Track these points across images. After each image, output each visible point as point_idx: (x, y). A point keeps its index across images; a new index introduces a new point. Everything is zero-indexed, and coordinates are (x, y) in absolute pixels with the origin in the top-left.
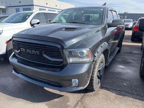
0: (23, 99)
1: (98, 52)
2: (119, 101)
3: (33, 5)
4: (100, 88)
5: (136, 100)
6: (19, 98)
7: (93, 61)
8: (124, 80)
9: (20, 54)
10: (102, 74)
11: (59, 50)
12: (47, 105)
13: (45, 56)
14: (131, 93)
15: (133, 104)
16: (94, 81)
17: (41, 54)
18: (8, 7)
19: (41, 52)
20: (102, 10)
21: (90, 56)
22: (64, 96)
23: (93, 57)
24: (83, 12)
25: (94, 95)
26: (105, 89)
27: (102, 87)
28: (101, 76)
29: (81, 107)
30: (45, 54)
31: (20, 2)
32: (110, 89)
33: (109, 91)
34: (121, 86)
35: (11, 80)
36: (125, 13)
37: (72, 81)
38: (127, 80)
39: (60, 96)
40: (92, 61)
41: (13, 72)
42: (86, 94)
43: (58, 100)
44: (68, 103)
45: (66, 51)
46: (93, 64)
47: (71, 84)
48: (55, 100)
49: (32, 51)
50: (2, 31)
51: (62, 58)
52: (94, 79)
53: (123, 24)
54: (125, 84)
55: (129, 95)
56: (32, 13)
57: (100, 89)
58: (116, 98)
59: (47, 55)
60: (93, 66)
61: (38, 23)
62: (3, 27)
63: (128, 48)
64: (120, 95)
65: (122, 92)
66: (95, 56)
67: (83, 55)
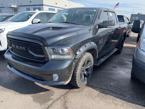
0: (14, 90)
1: (80, 51)
2: (100, 98)
3: (43, 5)
4: (86, 85)
5: (117, 98)
6: (10, 89)
7: (75, 59)
8: (113, 80)
9: (12, 49)
10: (90, 72)
11: (41, 47)
12: (32, 97)
13: (30, 52)
14: (114, 93)
15: (113, 103)
16: (77, 78)
17: (27, 50)
18: (19, 6)
19: (27, 48)
20: (95, 10)
21: (71, 54)
22: (50, 90)
23: (75, 55)
24: (77, 12)
25: (78, 92)
26: (90, 87)
27: (88, 85)
28: (88, 74)
29: (62, 100)
30: (30, 51)
31: (31, 2)
32: (95, 87)
33: (94, 89)
34: (107, 85)
35: (8, 73)
36: (138, 13)
37: (52, 76)
38: (116, 80)
39: (47, 90)
40: (73, 58)
41: (8, 66)
42: (71, 90)
43: (44, 93)
44: (52, 97)
45: (47, 48)
46: (75, 61)
47: (52, 79)
48: (41, 93)
49: (20, 47)
50: (4, 29)
51: (44, 55)
52: (77, 76)
53: (113, 25)
54: (112, 84)
55: (112, 93)
56: (34, 13)
57: (86, 87)
58: (98, 96)
59: (32, 51)
60: (74, 63)
61: (39, 23)
62: (5, 25)
63: (130, 50)
64: (103, 93)
65: (106, 90)
66: (76, 54)
67: (64, 52)
